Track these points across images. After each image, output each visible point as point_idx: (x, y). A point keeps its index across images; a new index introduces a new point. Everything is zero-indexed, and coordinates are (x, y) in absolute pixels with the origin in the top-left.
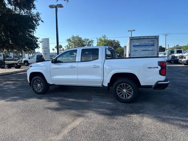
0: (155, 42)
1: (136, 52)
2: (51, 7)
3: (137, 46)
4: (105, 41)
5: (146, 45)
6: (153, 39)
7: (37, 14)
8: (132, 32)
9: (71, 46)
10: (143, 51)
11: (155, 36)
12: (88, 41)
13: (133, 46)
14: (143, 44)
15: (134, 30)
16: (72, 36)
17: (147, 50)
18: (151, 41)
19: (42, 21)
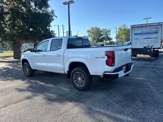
0: (158, 29)
1: (138, 40)
2: (65, 3)
3: (138, 34)
4: (125, 30)
5: (148, 33)
6: (156, 26)
7: (52, 11)
8: (148, 19)
9: (91, 36)
10: (144, 39)
11: (159, 23)
12: (106, 31)
13: (135, 34)
14: (145, 32)
15: (151, 18)
16: (91, 28)
17: (150, 38)
18: (154, 29)
19: (56, 17)
